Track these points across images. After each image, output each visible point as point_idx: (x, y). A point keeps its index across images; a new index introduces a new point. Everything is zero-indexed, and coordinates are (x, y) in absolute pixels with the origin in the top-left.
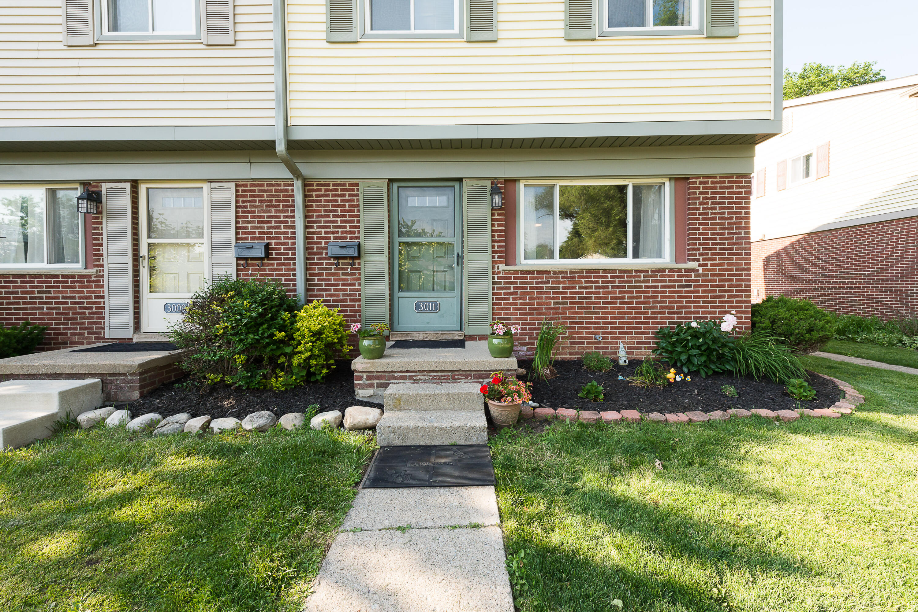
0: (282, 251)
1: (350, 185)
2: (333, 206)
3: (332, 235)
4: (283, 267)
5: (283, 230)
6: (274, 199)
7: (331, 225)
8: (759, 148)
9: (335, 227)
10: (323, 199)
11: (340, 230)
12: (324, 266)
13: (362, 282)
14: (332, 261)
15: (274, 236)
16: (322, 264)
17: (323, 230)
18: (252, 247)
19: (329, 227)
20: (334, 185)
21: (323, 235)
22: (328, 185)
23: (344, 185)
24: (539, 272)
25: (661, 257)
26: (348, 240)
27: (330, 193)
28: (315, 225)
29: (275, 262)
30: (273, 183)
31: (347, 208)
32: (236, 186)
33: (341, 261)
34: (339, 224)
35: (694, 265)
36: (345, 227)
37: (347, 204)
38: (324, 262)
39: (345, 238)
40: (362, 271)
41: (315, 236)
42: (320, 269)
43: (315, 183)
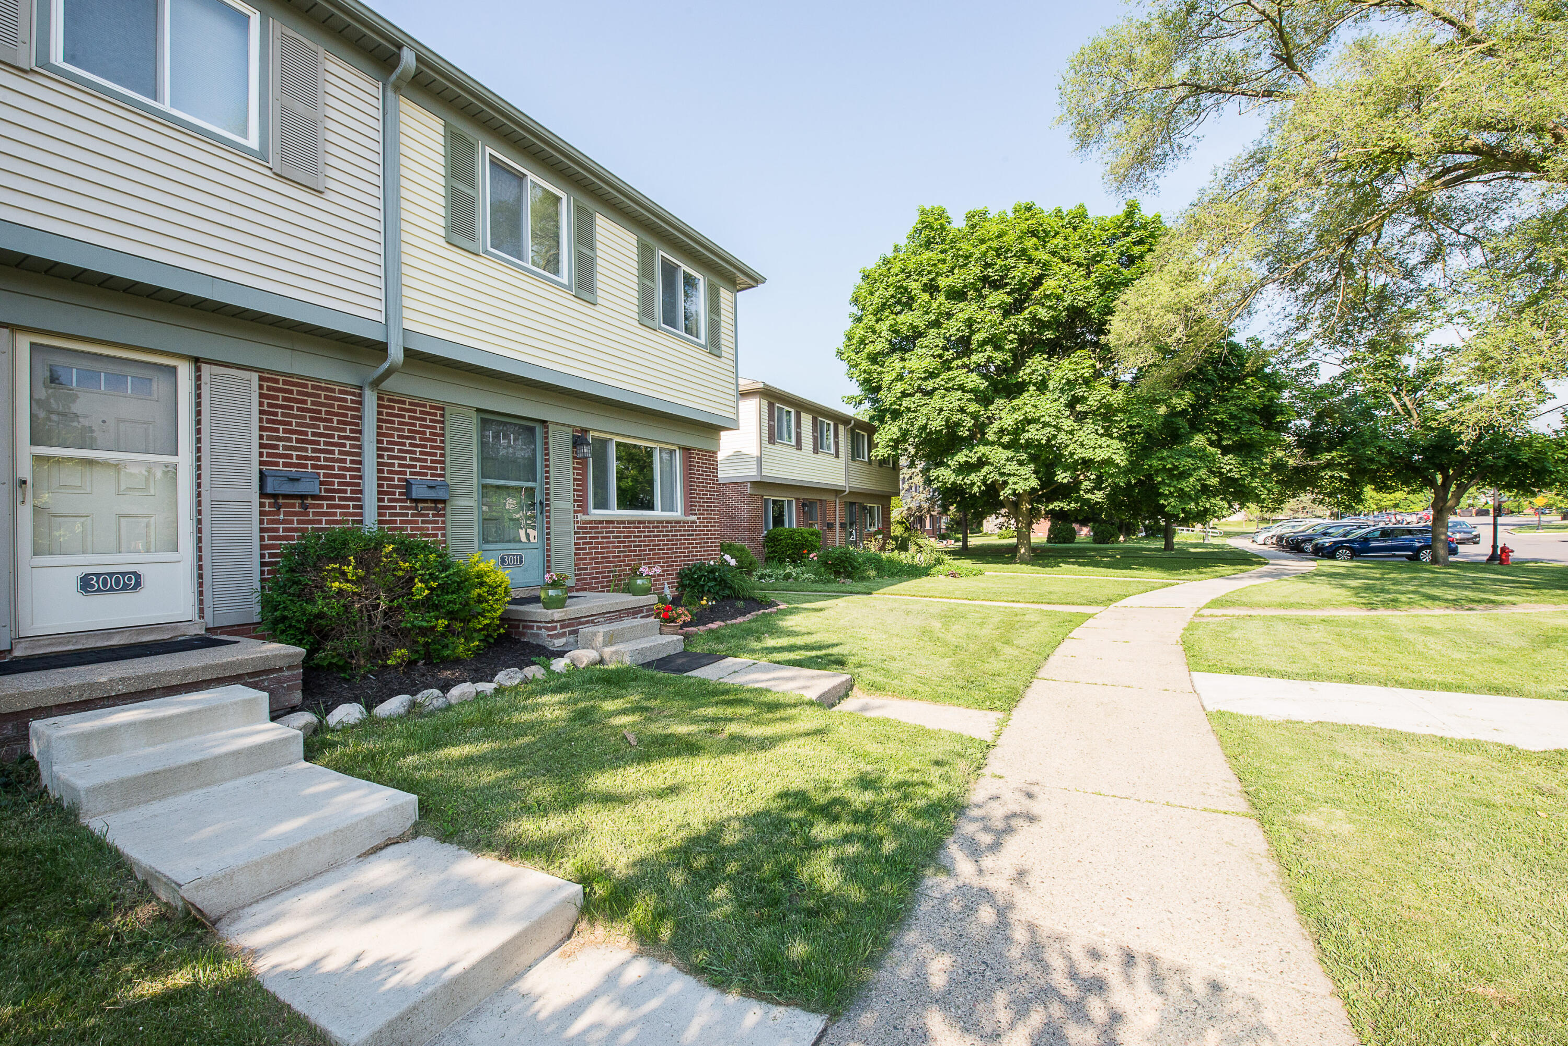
0: (336, 487)
1: (431, 407)
2: (410, 431)
3: (408, 470)
4: (338, 511)
5: (337, 456)
6: (323, 409)
7: (408, 456)
8: (723, 434)
9: (412, 459)
10: (396, 419)
11: (418, 464)
12: (398, 511)
13: (449, 533)
14: (408, 504)
15: (323, 463)
16: (395, 508)
17: (397, 462)
18: (298, 480)
19: (404, 459)
20: (410, 404)
21: (396, 468)
22: (404, 402)
23: (425, 406)
24: (608, 522)
25: (673, 511)
26: (429, 478)
27: (407, 414)
28: (386, 454)
29: (325, 503)
30: (323, 385)
31: (428, 436)
32: (261, 379)
33: (420, 505)
34: (418, 456)
35: (694, 518)
36: (425, 461)
37: (428, 431)
38: (398, 505)
39: (426, 474)
40: (449, 516)
41: (386, 469)
42: (391, 515)
43: (386, 397)
